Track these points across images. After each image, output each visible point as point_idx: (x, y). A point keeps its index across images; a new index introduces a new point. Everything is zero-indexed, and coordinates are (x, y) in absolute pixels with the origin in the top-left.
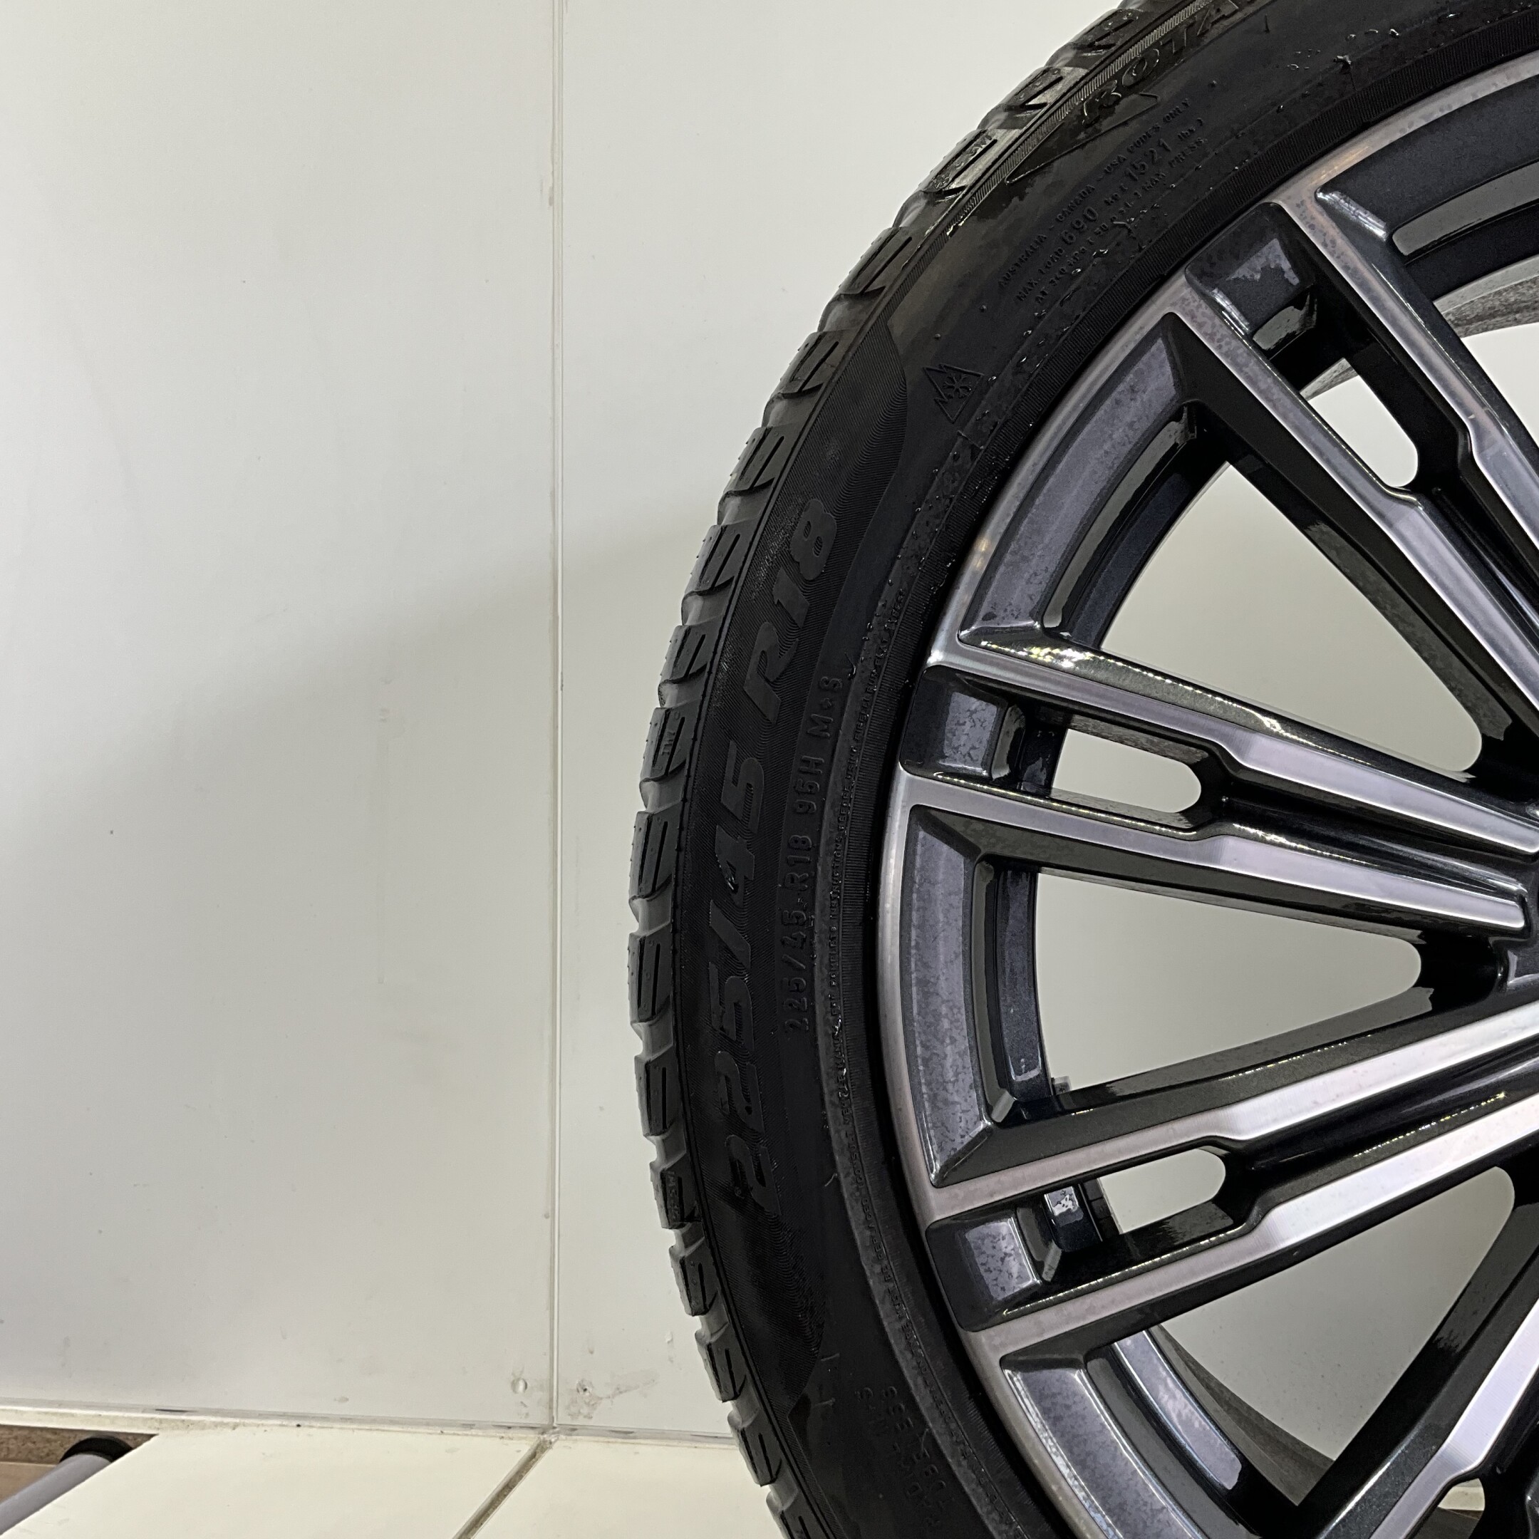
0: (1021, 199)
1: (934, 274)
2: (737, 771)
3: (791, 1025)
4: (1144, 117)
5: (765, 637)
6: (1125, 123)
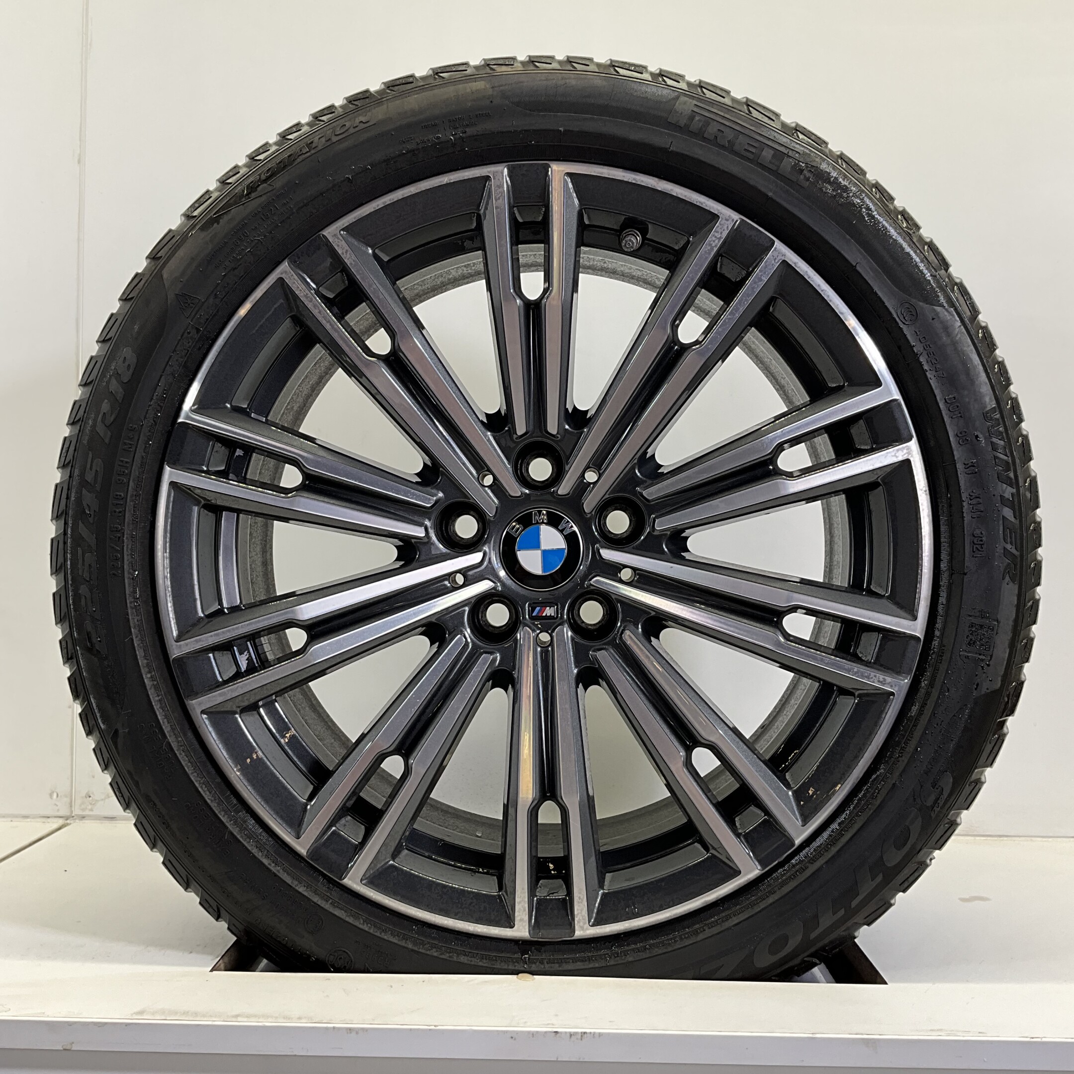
0: (218, 224)
1: (181, 253)
2: (91, 465)
3: (114, 574)
4: (268, 194)
5: (105, 406)
6: (261, 196)
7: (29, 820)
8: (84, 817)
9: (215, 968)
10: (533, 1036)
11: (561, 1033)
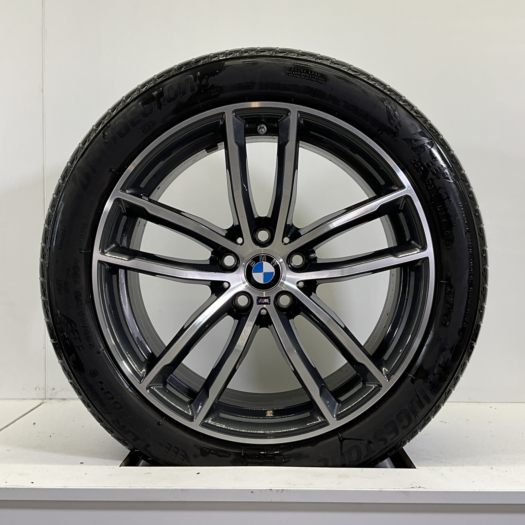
7: (26, 401)
8: (51, 399)
9: (121, 465)
10: (261, 491)
11: (273, 490)
